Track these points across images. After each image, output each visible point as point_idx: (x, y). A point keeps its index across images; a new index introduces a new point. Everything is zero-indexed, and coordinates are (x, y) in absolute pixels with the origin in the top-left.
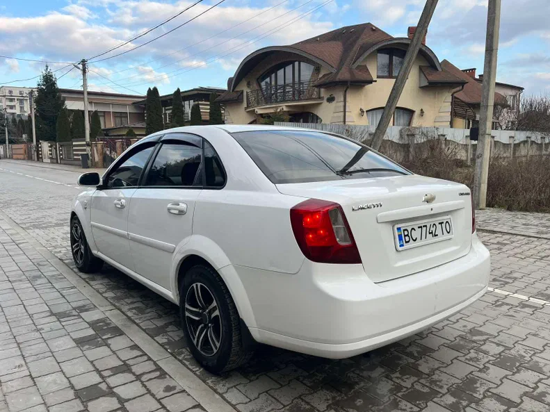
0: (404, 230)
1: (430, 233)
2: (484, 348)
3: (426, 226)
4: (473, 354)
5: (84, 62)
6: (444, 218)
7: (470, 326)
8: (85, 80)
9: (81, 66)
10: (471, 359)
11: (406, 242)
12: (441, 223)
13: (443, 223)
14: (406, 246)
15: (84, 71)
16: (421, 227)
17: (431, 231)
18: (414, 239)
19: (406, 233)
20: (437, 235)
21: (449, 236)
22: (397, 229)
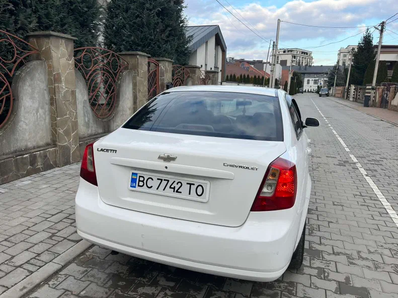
0: (140, 177)
1: (170, 187)
3: (168, 181)
5: (383, 24)
8: (381, 37)
11: (139, 186)
12: (191, 184)
13: (194, 184)
14: (138, 188)
15: (382, 31)
16: (162, 180)
17: (172, 186)
18: (149, 186)
19: (142, 179)
20: (181, 192)
21: (199, 199)
22: (133, 174)
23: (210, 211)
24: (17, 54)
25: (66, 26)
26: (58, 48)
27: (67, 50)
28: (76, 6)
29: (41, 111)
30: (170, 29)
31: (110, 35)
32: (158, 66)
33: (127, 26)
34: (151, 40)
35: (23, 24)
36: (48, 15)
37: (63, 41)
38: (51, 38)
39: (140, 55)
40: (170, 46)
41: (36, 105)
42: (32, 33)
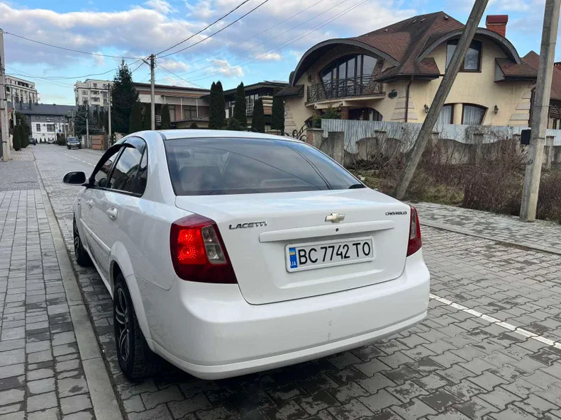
0: (299, 251)
1: (337, 254)
2: (424, 380)
3: (333, 247)
4: (406, 386)
5: (152, 57)
6: (362, 239)
7: (425, 353)
8: (152, 74)
9: (149, 62)
10: (401, 392)
11: (301, 263)
12: (357, 244)
13: (360, 244)
14: (300, 267)
15: (152, 66)
16: (326, 248)
17: (339, 253)
18: (314, 260)
19: (302, 253)
20: (349, 257)
21: (367, 258)
22: (290, 249)
23: (378, 268)
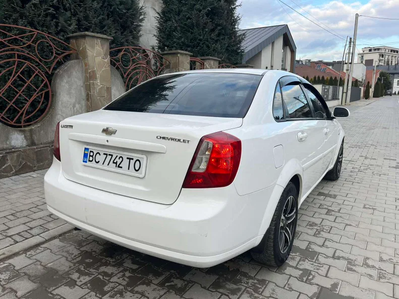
0: (91, 151)
1: (114, 163)
3: (112, 155)
6: (135, 156)
11: (89, 161)
12: (130, 159)
13: (132, 159)
14: (88, 164)
16: (107, 154)
17: (115, 161)
18: (97, 161)
19: (92, 154)
20: (121, 167)
21: (136, 174)
22: (86, 149)
23: (146, 187)
24: (56, 53)
25: (106, 28)
26: (93, 47)
27: (103, 49)
28: (115, 9)
29: (77, 106)
30: (219, 28)
31: (163, 38)
32: (204, 65)
33: (179, 28)
34: (200, 40)
35: (63, 26)
36: (86, 18)
37: (99, 41)
38: (87, 39)
39: (181, 54)
40: (219, 46)
41: (73, 100)
42: (71, 35)
